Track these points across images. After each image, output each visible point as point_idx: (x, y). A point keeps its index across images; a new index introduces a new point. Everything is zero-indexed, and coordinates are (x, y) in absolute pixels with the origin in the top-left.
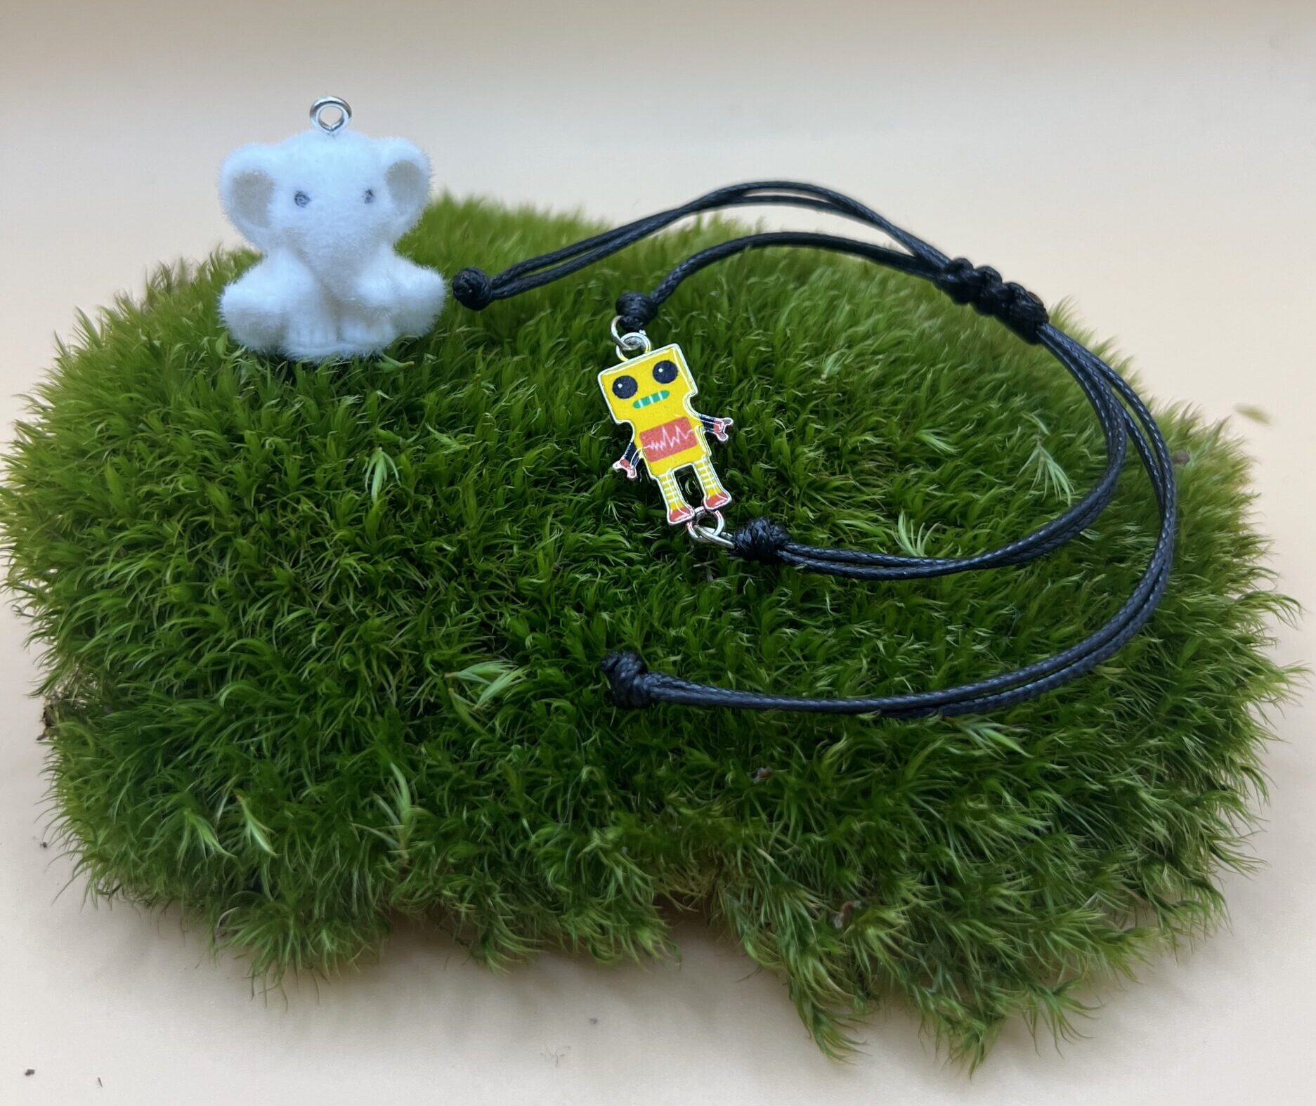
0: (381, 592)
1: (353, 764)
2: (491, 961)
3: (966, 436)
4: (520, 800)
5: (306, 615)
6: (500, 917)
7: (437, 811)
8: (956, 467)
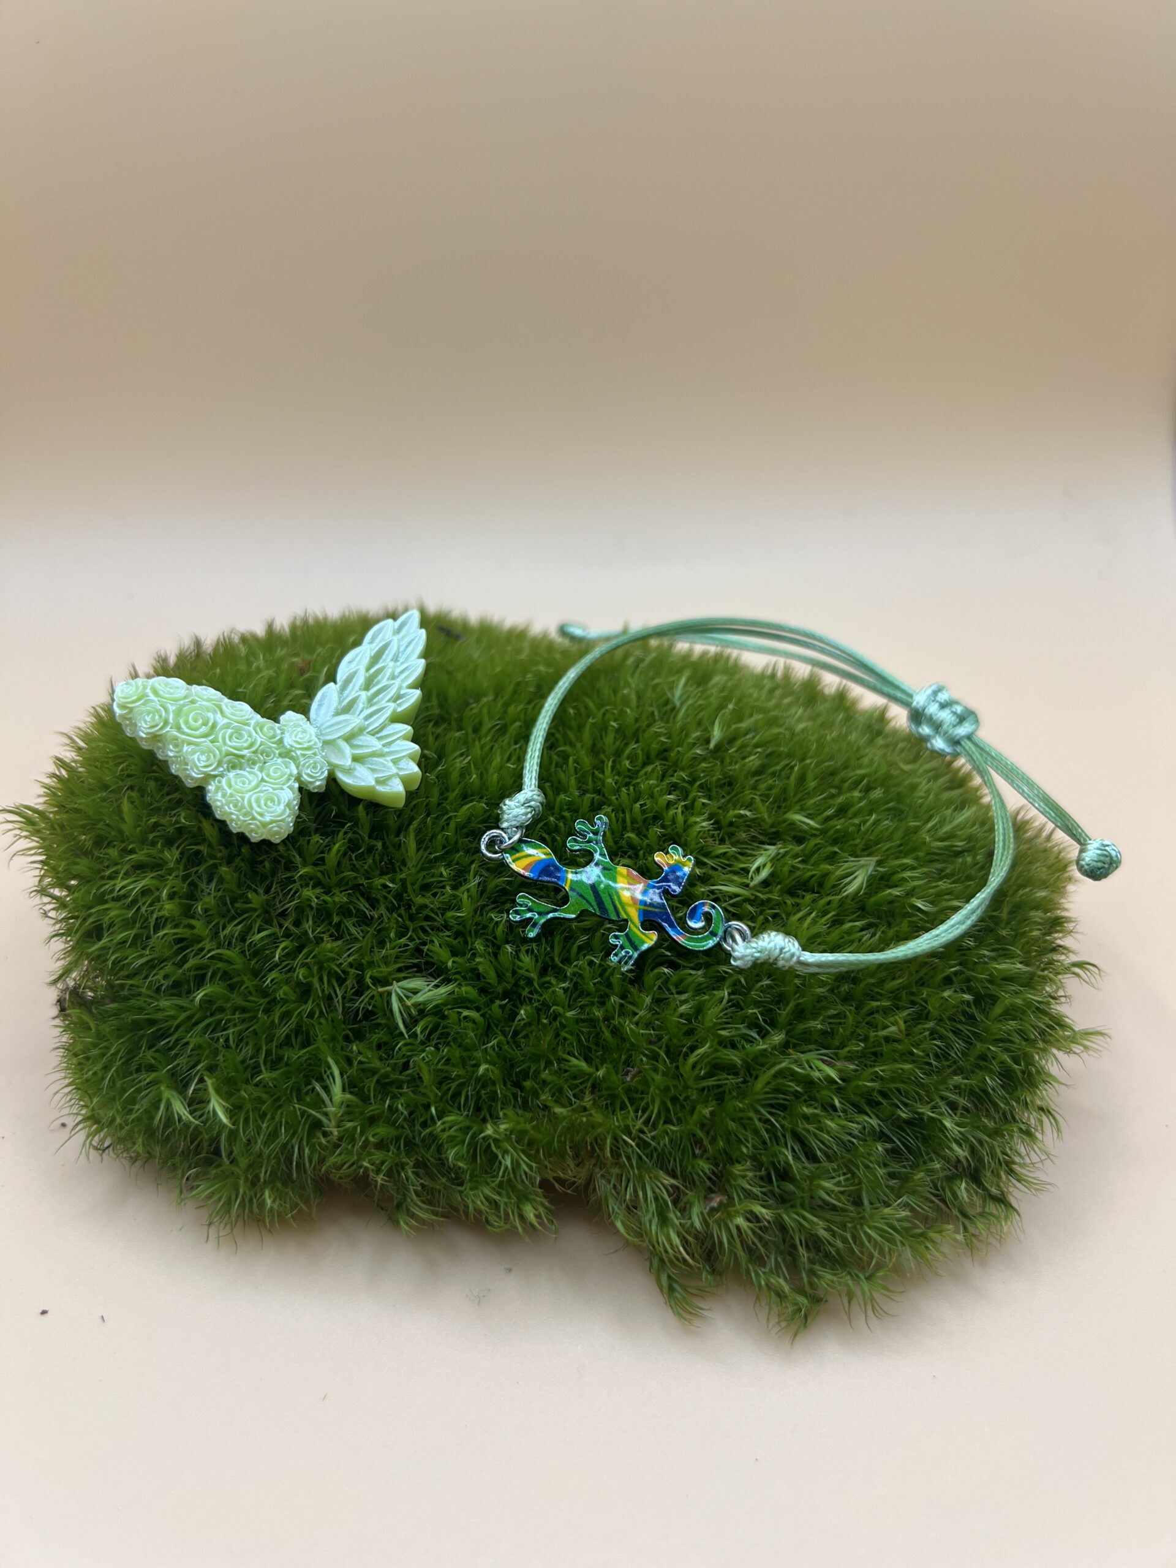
0: (336, 919)
1: (299, 1057)
2: (402, 1223)
3: (828, 819)
4: (433, 1093)
5: (274, 934)
6: (411, 1187)
7: (365, 1099)
8: (816, 845)
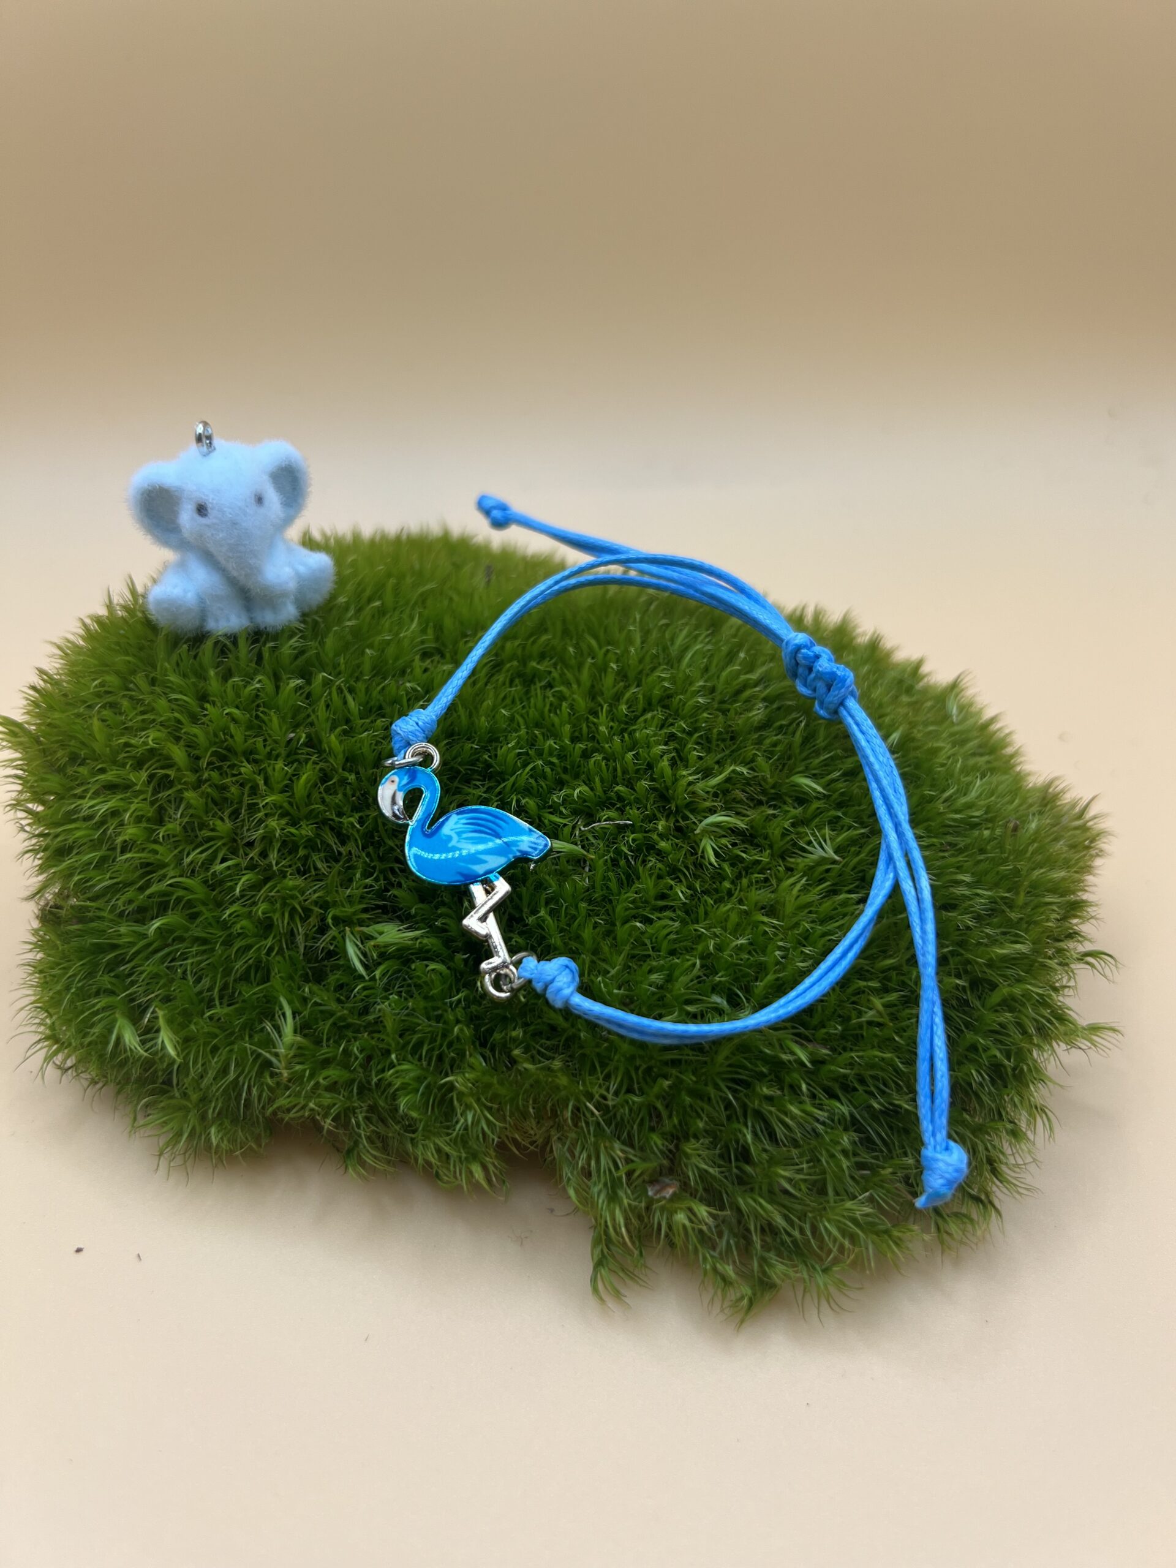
0: (301, 852)
1: (254, 994)
4: (392, 1040)
5: (237, 865)
7: (318, 1042)
